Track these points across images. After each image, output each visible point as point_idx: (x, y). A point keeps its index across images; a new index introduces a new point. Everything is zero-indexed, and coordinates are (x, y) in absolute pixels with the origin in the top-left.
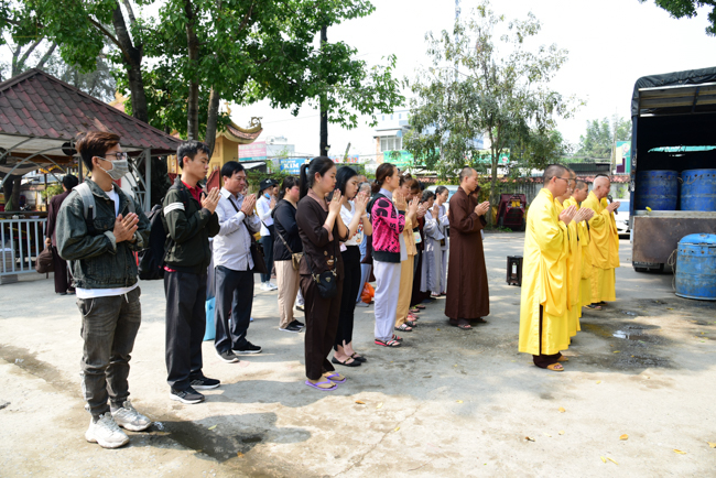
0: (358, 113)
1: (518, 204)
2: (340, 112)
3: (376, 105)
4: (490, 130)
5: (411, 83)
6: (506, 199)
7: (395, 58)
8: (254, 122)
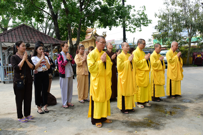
0: (136, 27)
1: (200, 56)
2: (130, 27)
3: (142, 24)
4: (188, 29)
5: (158, 16)
6: (195, 54)
7: (145, 7)
8: (104, 33)
